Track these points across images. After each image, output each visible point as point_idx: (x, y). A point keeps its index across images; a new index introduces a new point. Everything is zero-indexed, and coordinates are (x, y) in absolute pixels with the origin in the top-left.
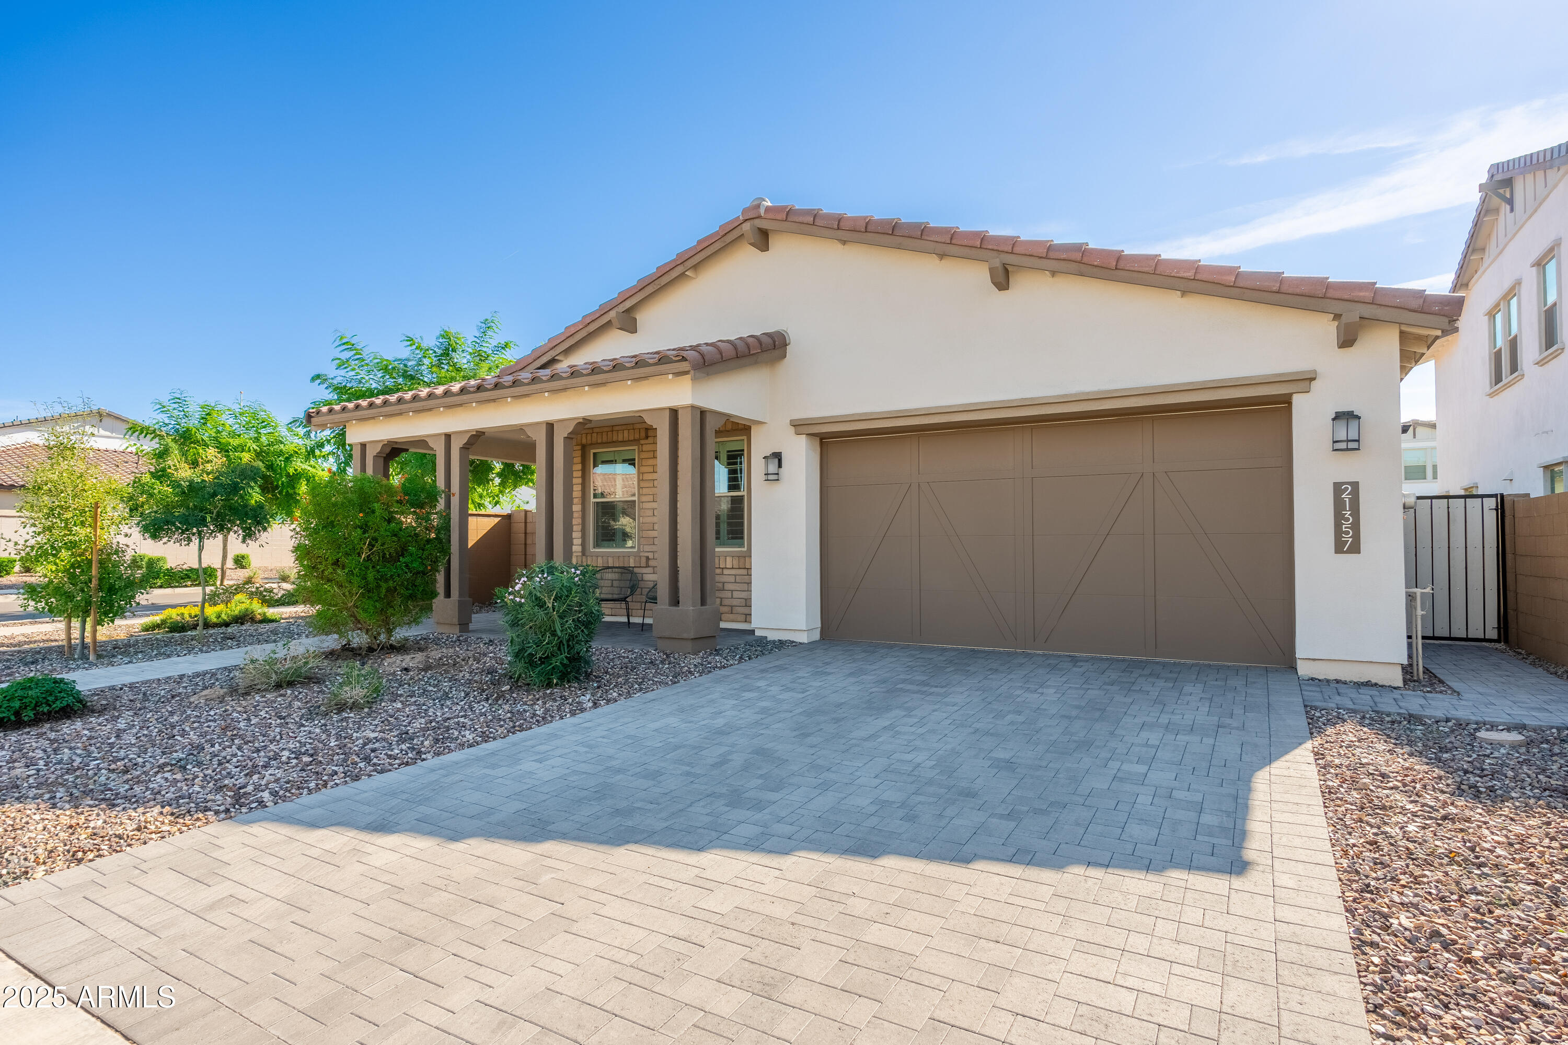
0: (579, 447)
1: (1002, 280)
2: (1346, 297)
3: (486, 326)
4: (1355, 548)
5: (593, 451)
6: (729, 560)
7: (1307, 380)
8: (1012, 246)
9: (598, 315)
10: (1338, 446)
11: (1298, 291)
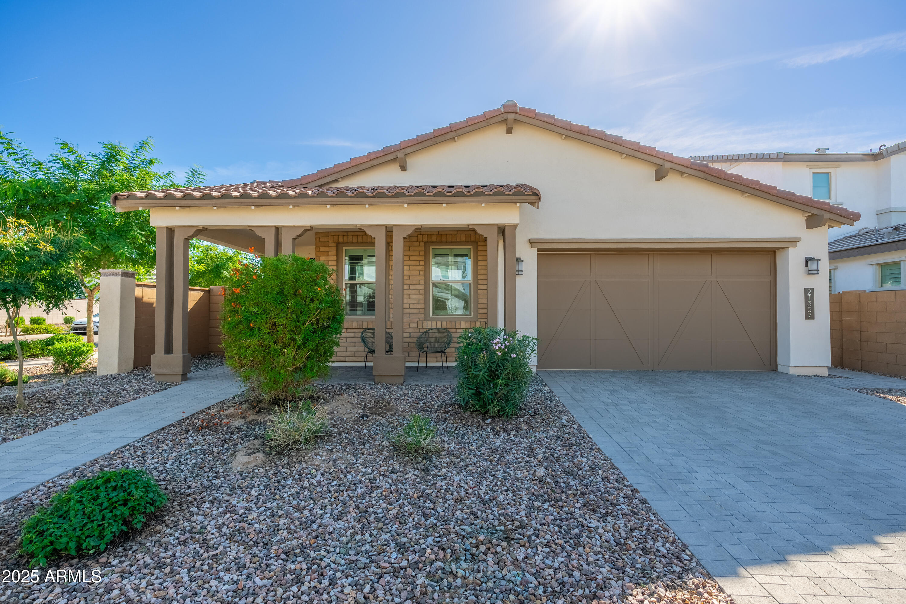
0: (335, 244)
1: (659, 176)
2: (820, 207)
3: (141, 147)
4: (812, 317)
5: (344, 248)
6: (463, 323)
7: (794, 242)
8: (668, 158)
9: (382, 154)
10: (810, 272)
11: (801, 202)
